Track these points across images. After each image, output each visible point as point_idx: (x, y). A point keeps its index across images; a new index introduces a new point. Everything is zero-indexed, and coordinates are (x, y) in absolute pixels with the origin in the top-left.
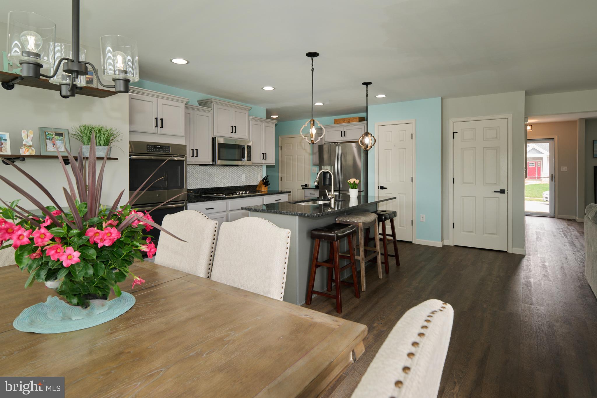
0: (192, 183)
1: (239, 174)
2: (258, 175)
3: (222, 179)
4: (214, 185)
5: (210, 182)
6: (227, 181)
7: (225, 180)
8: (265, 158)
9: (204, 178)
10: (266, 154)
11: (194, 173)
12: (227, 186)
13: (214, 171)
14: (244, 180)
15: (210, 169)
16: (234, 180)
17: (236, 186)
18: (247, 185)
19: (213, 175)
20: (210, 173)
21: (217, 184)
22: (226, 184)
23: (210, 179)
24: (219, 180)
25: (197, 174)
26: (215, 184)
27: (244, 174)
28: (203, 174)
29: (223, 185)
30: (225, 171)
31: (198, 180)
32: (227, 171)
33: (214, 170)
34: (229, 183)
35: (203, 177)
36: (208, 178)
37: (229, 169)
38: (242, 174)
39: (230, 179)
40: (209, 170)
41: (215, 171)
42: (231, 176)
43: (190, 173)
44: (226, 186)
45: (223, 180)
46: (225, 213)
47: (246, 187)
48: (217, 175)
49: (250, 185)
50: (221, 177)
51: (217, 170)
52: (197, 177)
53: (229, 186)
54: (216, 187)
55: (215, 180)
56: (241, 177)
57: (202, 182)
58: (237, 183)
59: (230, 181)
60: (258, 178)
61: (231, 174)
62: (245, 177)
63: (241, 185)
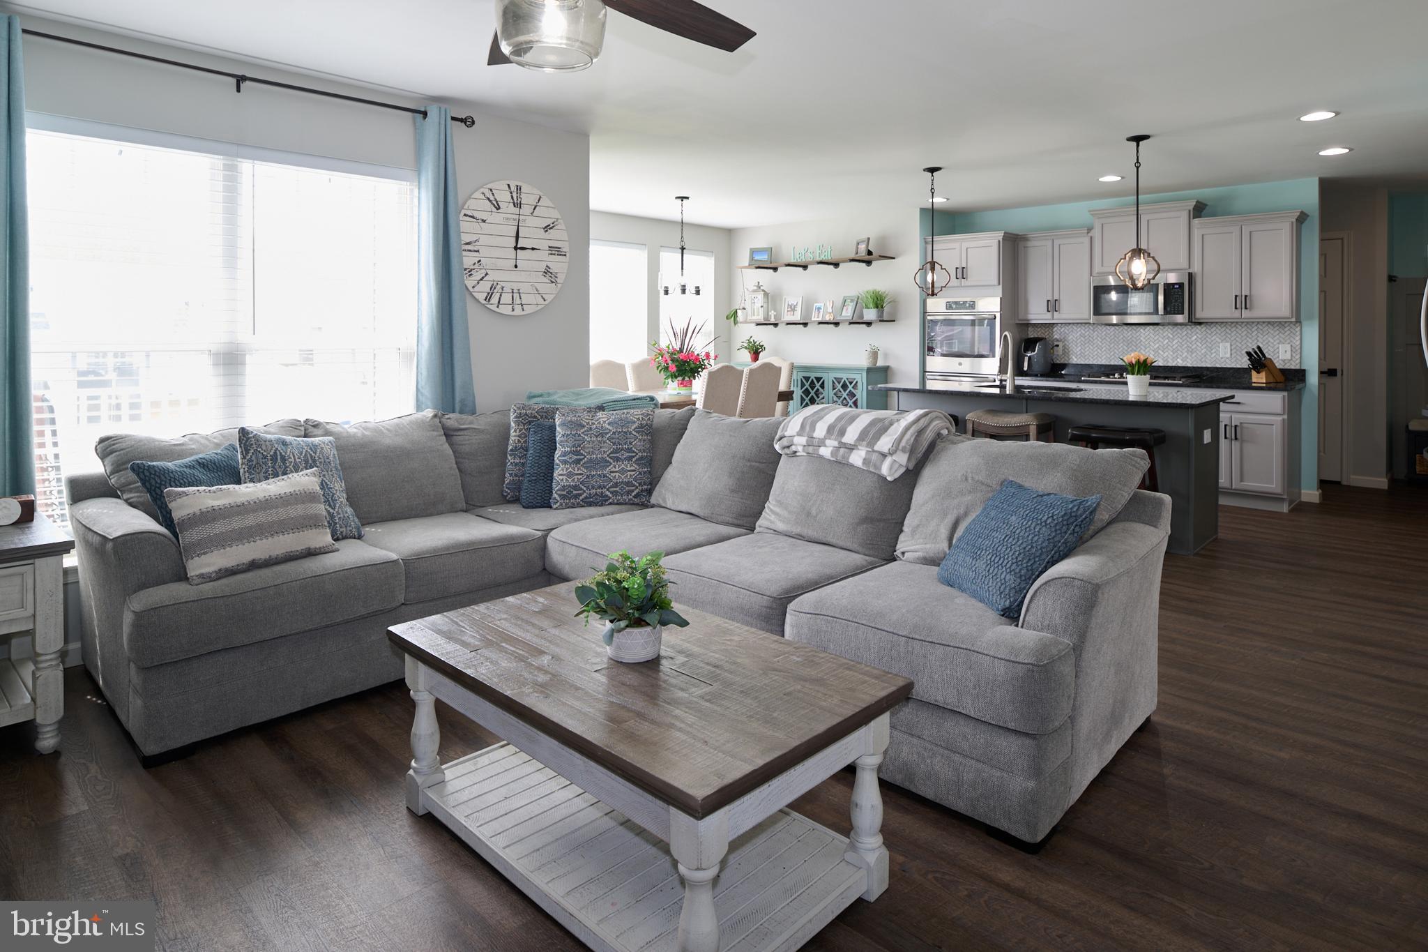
1: (1209, 340)
2: (1280, 346)
7: (1166, 353)
10: (1246, 296)
12: (1174, 364)
14: (1228, 355)
16: (1195, 354)
18: (1239, 367)
25: (1100, 340)
27: (1227, 342)
29: (1162, 362)
38: (1220, 341)
39: (1184, 351)
42: (1186, 346)
44: (1170, 365)
47: (1231, 371)
48: (1147, 343)
53: (1180, 365)
56: (1217, 348)
57: (1112, 354)
58: (1203, 360)
59: (1184, 356)
60: (1278, 352)
61: (1185, 341)
62: (1231, 350)
63: (1218, 366)
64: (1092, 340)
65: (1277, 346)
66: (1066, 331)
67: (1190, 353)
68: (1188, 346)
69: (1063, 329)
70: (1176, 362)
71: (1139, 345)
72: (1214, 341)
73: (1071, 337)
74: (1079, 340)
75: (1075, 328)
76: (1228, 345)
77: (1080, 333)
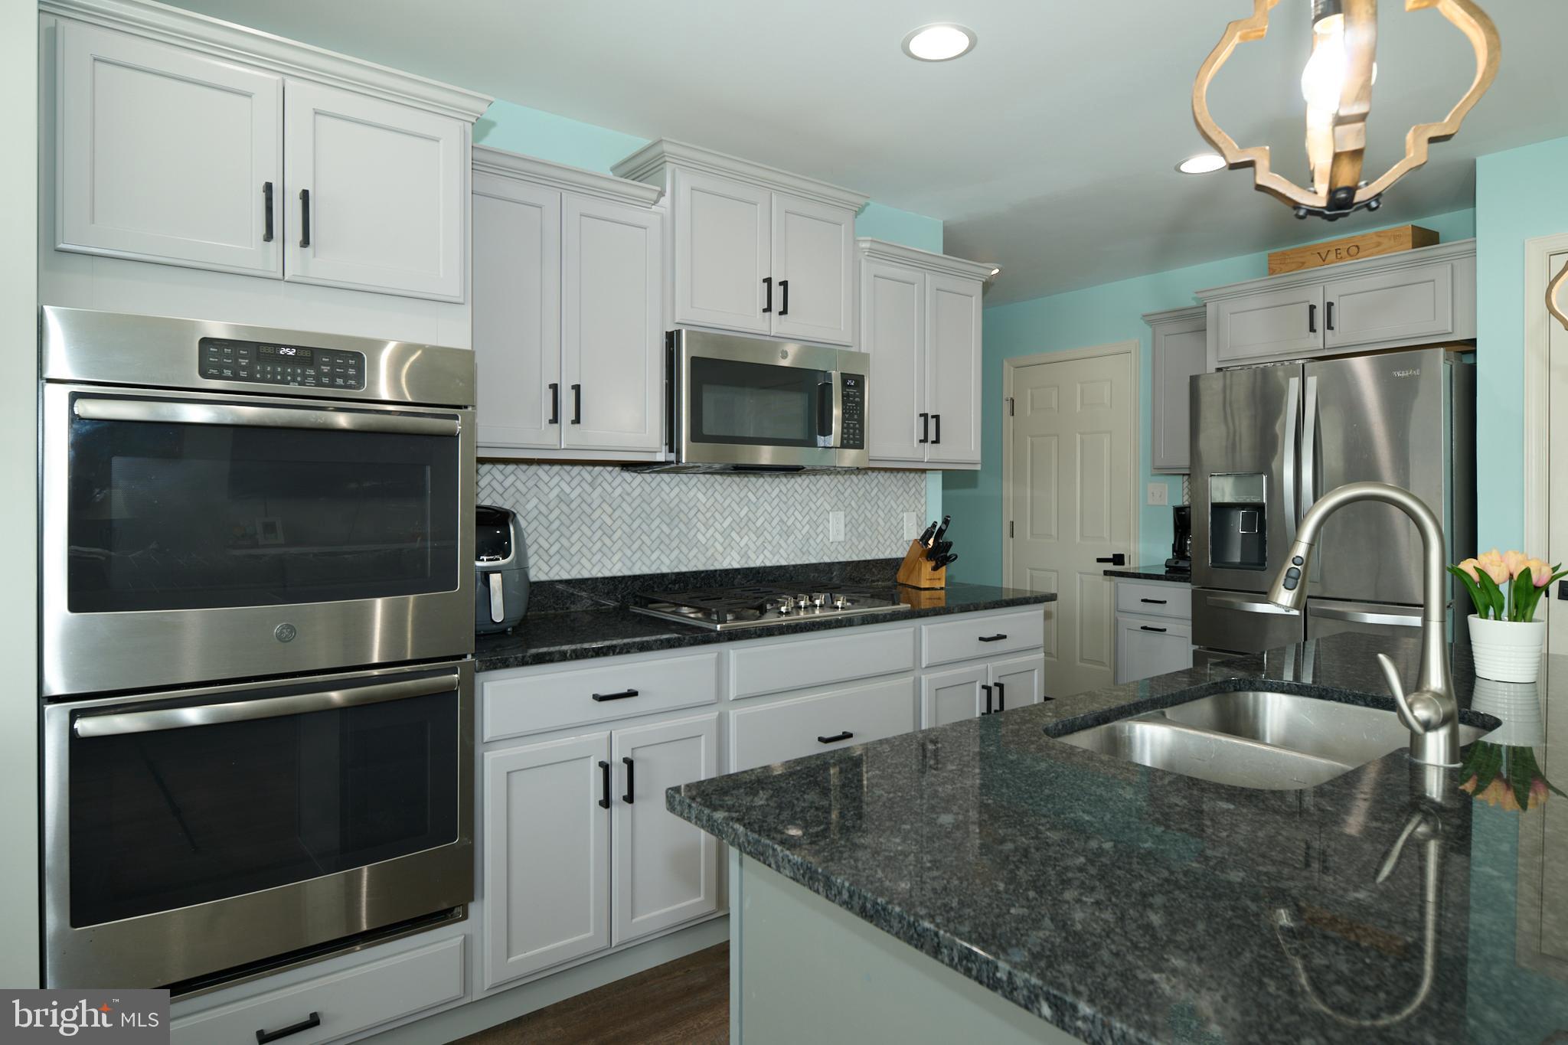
0: (584, 550)
1: (814, 508)
2: (903, 514)
3: (734, 534)
4: (694, 562)
5: (674, 544)
6: (759, 543)
7: (746, 539)
8: (932, 436)
9: (644, 526)
10: (937, 417)
11: (594, 506)
13: (692, 494)
14: (841, 538)
15: (672, 485)
16: (792, 538)
17: (799, 562)
18: (855, 558)
19: (691, 515)
20: (672, 505)
21: (709, 554)
22: (753, 556)
23: (676, 531)
24: (717, 535)
25: (609, 510)
26: (700, 556)
27: (839, 509)
28: (639, 510)
29: (737, 558)
30: (750, 495)
31: (615, 537)
32: (759, 494)
33: (695, 490)
34: (766, 552)
35: (639, 521)
36: (664, 527)
37: (766, 486)
38: (828, 508)
39: (775, 532)
40: (667, 489)
41: (700, 495)
42: (777, 519)
43: (573, 506)
44: (752, 565)
45: (737, 539)
46: (712, 715)
47: (849, 568)
48: (708, 515)
49: (869, 558)
50: (726, 524)
51: (710, 493)
52: (609, 522)
53: (767, 564)
54: (701, 568)
55: (700, 536)
56: (825, 522)
57: (635, 547)
58: (805, 549)
59: (774, 543)
60: (902, 528)
61: (778, 509)
62: (846, 526)
63: (827, 560)
64: (589, 511)
65: (900, 517)
66: (519, 484)
67: (785, 537)
68: (781, 520)
69: (512, 478)
70: (761, 557)
71: (695, 520)
72: (822, 509)
73: (535, 501)
74: (557, 512)
75: (546, 478)
76: (841, 514)
77: (557, 491)
